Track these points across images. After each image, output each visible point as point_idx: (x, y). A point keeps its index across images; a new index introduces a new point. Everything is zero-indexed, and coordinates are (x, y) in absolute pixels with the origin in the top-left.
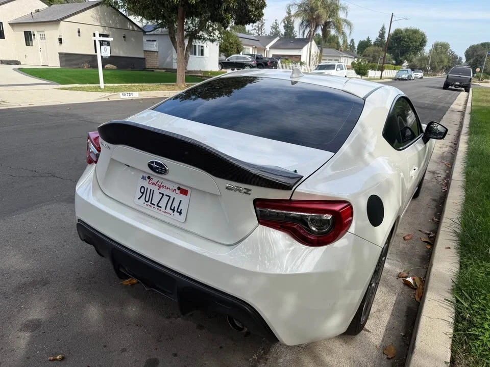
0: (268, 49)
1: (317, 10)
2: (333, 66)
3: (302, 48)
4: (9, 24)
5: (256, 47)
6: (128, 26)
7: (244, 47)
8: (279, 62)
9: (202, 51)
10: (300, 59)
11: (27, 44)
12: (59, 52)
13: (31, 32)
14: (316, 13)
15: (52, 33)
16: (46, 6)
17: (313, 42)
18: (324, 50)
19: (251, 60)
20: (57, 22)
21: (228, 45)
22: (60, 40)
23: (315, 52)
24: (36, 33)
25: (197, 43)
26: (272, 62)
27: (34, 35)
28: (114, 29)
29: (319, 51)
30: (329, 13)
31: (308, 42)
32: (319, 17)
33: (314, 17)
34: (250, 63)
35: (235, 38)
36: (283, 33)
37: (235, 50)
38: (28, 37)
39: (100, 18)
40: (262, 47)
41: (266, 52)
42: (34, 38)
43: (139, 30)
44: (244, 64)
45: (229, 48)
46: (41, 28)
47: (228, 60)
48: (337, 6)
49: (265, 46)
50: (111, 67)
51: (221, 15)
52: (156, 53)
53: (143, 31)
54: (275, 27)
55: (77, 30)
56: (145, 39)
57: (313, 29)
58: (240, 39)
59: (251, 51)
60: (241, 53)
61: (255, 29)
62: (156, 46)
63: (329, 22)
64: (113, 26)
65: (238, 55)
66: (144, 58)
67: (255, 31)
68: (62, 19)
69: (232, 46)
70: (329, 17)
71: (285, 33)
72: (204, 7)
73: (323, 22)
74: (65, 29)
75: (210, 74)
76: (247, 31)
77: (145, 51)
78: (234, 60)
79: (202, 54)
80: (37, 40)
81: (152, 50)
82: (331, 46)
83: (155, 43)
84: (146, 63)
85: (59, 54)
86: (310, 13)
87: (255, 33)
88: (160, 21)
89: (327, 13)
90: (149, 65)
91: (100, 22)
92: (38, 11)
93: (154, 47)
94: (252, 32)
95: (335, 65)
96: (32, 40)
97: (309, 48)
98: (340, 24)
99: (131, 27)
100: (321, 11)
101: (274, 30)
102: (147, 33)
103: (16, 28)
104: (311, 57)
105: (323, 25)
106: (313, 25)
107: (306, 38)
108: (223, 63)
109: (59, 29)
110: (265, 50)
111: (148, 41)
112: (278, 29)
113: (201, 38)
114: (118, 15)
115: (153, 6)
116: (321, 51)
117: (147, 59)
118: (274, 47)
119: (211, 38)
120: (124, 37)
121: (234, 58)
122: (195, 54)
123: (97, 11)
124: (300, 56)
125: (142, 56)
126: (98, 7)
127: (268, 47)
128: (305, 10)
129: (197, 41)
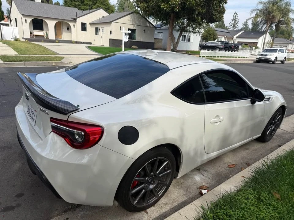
0: (235, 38)
1: (273, 13)
2: (276, 50)
3: (259, 38)
4: (90, 24)
5: (226, 37)
6: (147, 24)
7: (218, 36)
8: (240, 47)
9: (189, 39)
10: (257, 45)
11: (96, 34)
12: (110, 38)
13: (98, 28)
14: (272, 15)
15: (107, 28)
16: (108, 14)
17: (268, 34)
18: (276, 39)
19: (220, 44)
20: (110, 23)
21: (208, 35)
22: (111, 32)
23: (268, 40)
24: (100, 28)
25: (186, 34)
26: (235, 46)
27: (99, 29)
28: (139, 26)
29: (272, 40)
30: (282, 14)
31: (264, 34)
32: (274, 17)
33: (270, 17)
34: (219, 46)
35: (214, 31)
36: (251, 28)
37: (212, 38)
38: (97, 30)
39: (133, 20)
40: (231, 37)
41: (233, 40)
42: (99, 31)
43: (153, 26)
44: (215, 47)
45: (208, 37)
46: (103, 26)
47: (206, 44)
48: (288, 10)
49: (233, 36)
50: (135, 47)
51: (195, 17)
52: (161, 40)
53: (155, 27)
54: (246, 24)
55: (120, 27)
56: (156, 32)
57: (269, 26)
58: (216, 32)
59: (223, 39)
60: (216, 40)
61: (231, 26)
62: (162, 36)
63: (282, 21)
64: (139, 24)
65: (214, 42)
66: (154, 43)
67: (232, 27)
68: (112, 21)
69: (210, 36)
70: (282, 17)
71: (252, 28)
72: (184, 13)
73: (277, 21)
74: (114, 26)
75: (190, 52)
76: (226, 27)
77: (155, 38)
78: (210, 45)
79: (189, 41)
80: (100, 32)
81: (159, 38)
82: (284, 37)
83: (161, 34)
84: (155, 45)
85: (110, 39)
86: (267, 15)
87: (231, 28)
88: (164, 22)
89: (280, 15)
90: (156, 47)
91: (132, 23)
92: (104, 17)
93: (160, 36)
94: (229, 28)
95: (277, 49)
96: (98, 32)
97: (264, 38)
98: (290, 22)
99: (149, 25)
100: (276, 13)
101: (244, 26)
102: (157, 28)
103: (92, 26)
104: (265, 44)
105: (276, 22)
106: (269, 23)
107: (263, 32)
108: (202, 46)
109: (111, 26)
110: (233, 39)
111: (158, 33)
112: (247, 26)
113: (188, 31)
114: (142, 18)
115: (155, 13)
116: (273, 40)
117: (155, 43)
118: (239, 37)
119: (194, 31)
120: (144, 31)
121: (210, 43)
122: (185, 41)
123: (131, 16)
124: (257, 43)
125: (153, 41)
126: (132, 14)
127: (235, 37)
128: (264, 13)
129: (185, 33)
